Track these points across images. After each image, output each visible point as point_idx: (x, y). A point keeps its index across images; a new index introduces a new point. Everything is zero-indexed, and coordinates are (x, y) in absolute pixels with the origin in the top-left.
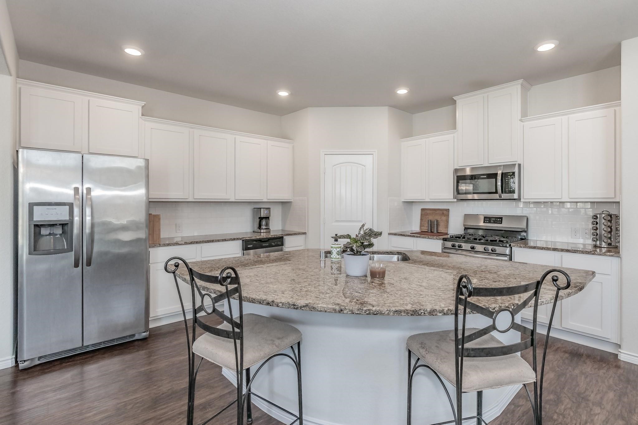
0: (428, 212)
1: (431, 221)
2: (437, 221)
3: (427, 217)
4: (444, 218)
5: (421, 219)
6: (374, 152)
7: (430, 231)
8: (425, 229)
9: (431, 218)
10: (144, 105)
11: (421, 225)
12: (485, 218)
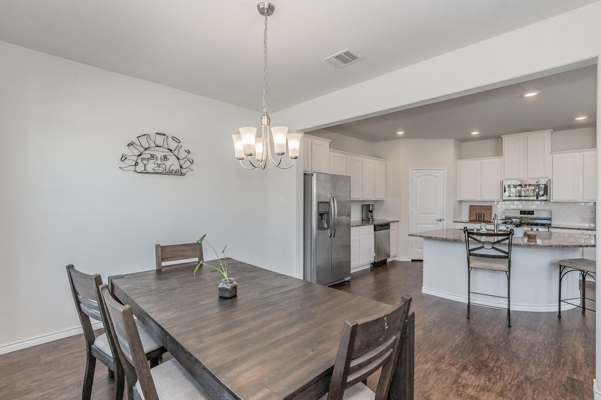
0: (476, 207)
1: (479, 213)
2: (484, 213)
3: (475, 211)
4: (488, 212)
5: (470, 212)
6: (445, 168)
7: (478, 220)
8: (474, 218)
9: (478, 211)
10: (330, 142)
11: (470, 216)
12: (521, 211)
